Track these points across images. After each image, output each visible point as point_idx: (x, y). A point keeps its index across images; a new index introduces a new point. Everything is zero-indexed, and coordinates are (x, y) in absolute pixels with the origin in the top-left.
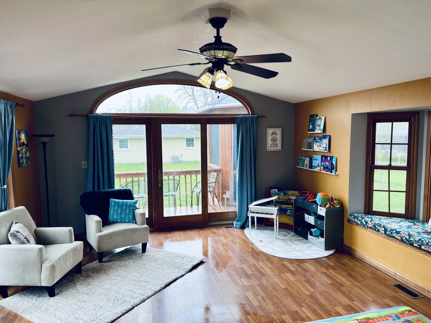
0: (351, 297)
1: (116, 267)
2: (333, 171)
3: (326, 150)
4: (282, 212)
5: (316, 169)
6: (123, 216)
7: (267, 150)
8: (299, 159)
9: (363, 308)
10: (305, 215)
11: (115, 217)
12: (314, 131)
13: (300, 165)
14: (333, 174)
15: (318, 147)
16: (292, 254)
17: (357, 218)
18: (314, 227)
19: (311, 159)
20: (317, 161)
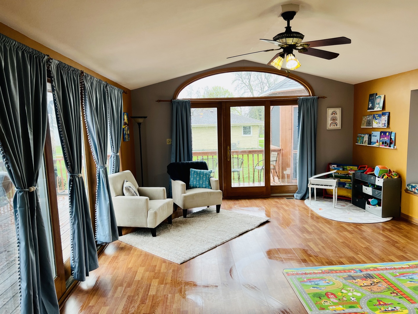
0: (405, 250)
1: (198, 221)
2: (391, 145)
3: (385, 126)
4: (340, 185)
5: (375, 144)
6: (201, 183)
7: (327, 129)
8: (358, 137)
9: (415, 258)
10: (363, 186)
11: (195, 183)
12: (374, 109)
13: (359, 143)
14: (392, 148)
15: (377, 124)
16: (350, 219)
17: (414, 187)
18: (371, 197)
19: (370, 136)
20: (376, 137)
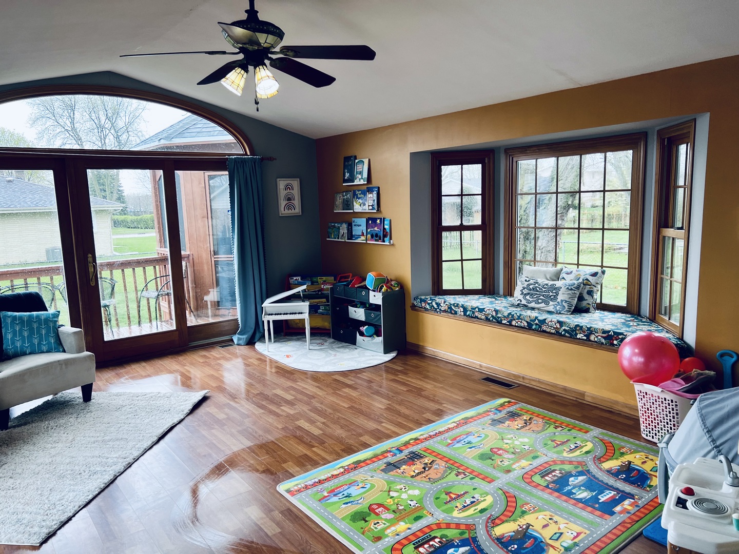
0: (438, 400)
2: (385, 239)
3: (373, 209)
4: (313, 310)
5: (359, 239)
7: (281, 215)
8: (329, 228)
9: (456, 410)
10: (350, 308)
11: (18, 344)
12: (353, 182)
13: (333, 237)
14: (387, 243)
15: (360, 205)
16: (341, 365)
17: (425, 301)
18: (363, 323)
19: (350, 225)
20: (360, 226)
